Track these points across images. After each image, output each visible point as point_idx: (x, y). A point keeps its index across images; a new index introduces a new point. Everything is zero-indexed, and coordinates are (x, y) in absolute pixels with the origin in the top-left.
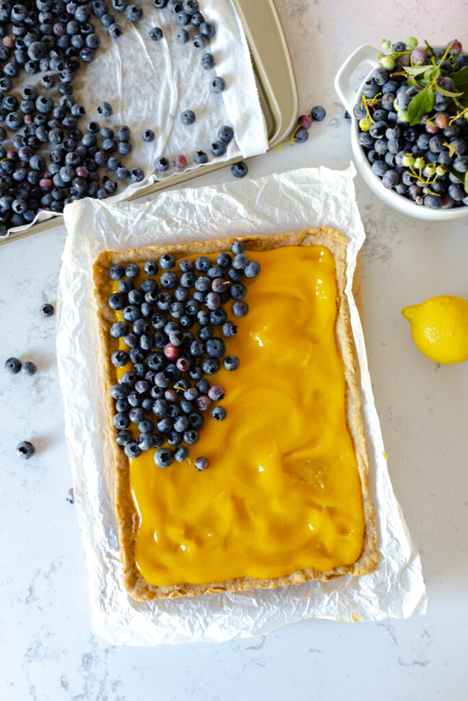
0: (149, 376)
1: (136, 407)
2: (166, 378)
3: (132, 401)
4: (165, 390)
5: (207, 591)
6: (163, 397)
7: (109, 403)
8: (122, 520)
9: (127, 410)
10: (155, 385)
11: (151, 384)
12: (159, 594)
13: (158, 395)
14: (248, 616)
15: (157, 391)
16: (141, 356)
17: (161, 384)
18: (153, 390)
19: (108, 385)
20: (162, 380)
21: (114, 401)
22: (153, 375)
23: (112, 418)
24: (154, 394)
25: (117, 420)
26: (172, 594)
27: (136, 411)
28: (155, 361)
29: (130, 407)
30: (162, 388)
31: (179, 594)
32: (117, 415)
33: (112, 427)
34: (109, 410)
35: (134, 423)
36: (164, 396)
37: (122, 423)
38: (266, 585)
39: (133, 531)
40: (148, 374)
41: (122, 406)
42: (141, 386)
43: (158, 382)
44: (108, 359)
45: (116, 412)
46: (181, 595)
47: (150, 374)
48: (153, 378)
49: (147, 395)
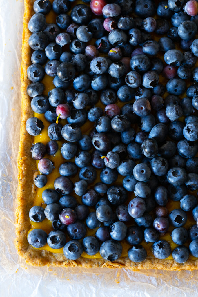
0: (71, 28)
1: (53, 60)
2: (89, 31)
3: (49, 54)
4: (86, 44)
5: (104, 264)
6: (83, 52)
7: (24, 52)
8: (23, 176)
9: (43, 62)
10: (76, 38)
11: (72, 37)
12: (53, 261)
13: (77, 49)
14: (145, 293)
15: (78, 44)
16: (65, 6)
17: (82, 37)
18: (73, 45)
19: (26, 34)
20: (85, 33)
21: (31, 51)
22: (75, 27)
23: (27, 68)
24: (74, 48)
25: (31, 71)
26: (66, 262)
27: (53, 64)
28: (80, 13)
29: (46, 60)
30: (84, 43)
31: (74, 263)
32: (32, 66)
33: (25, 78)
34: (25, 60)
35: (49, 76)
36: (85, 51)
37: (36, 74)
38: (169, 265)
39: (33, 191)
40: (71, 26)
41: (38, 57)
42: (62, 38)
43: (80, 35)
44: (29, 6)
45: (30, 63)
46: (76, 265)
47: (73, 27)
48: (76, 30)
49: (67, 48)
